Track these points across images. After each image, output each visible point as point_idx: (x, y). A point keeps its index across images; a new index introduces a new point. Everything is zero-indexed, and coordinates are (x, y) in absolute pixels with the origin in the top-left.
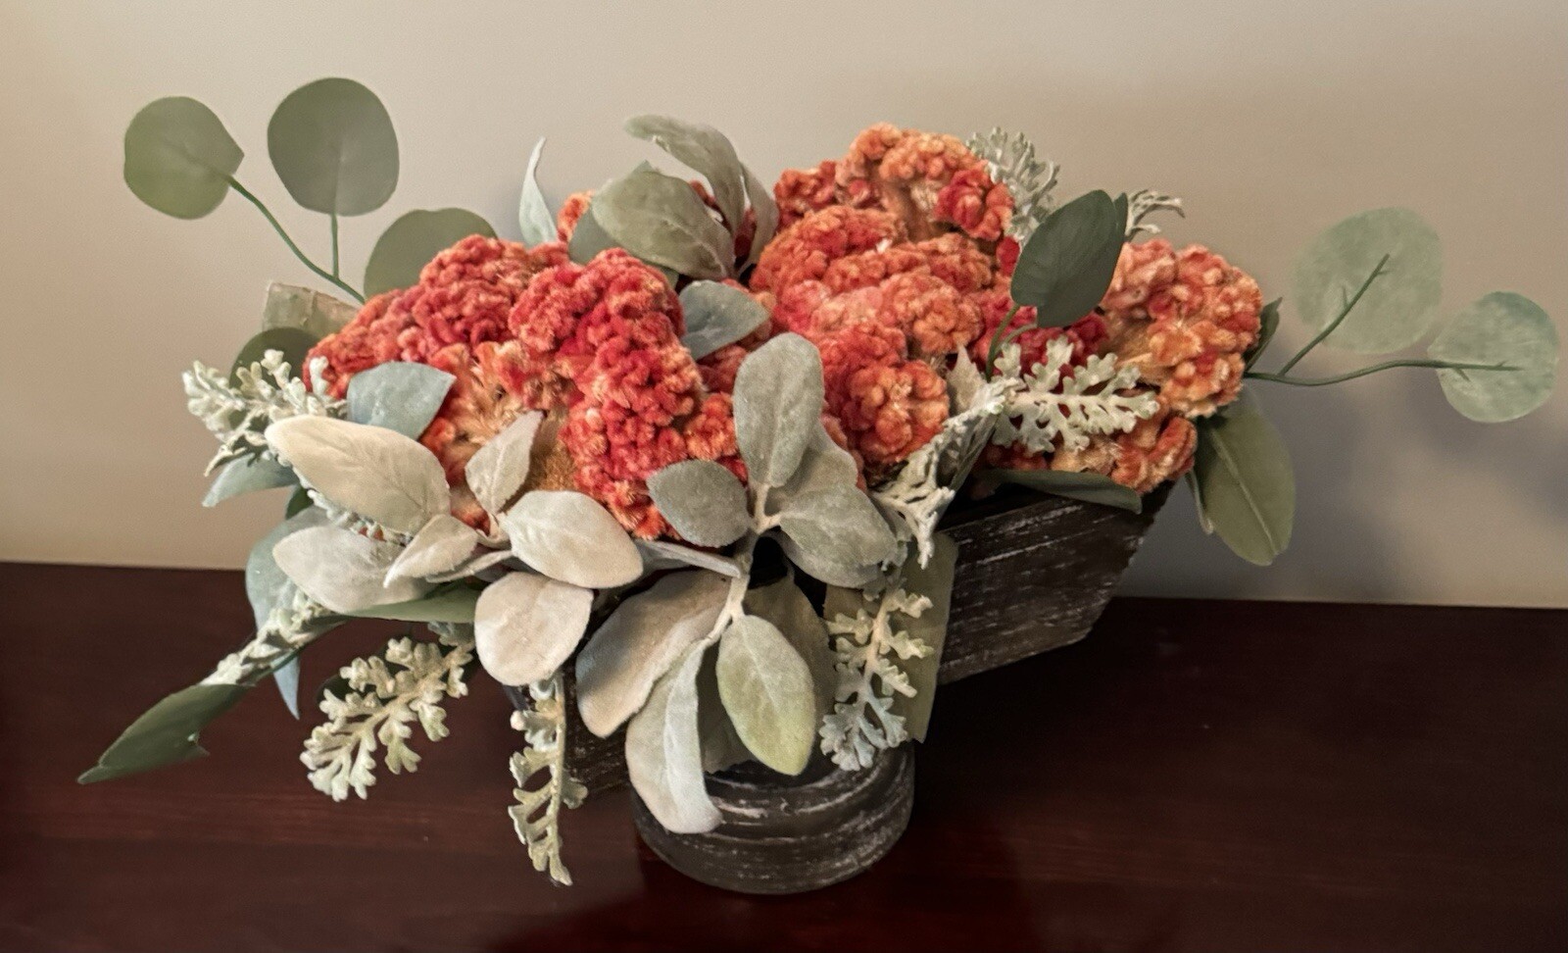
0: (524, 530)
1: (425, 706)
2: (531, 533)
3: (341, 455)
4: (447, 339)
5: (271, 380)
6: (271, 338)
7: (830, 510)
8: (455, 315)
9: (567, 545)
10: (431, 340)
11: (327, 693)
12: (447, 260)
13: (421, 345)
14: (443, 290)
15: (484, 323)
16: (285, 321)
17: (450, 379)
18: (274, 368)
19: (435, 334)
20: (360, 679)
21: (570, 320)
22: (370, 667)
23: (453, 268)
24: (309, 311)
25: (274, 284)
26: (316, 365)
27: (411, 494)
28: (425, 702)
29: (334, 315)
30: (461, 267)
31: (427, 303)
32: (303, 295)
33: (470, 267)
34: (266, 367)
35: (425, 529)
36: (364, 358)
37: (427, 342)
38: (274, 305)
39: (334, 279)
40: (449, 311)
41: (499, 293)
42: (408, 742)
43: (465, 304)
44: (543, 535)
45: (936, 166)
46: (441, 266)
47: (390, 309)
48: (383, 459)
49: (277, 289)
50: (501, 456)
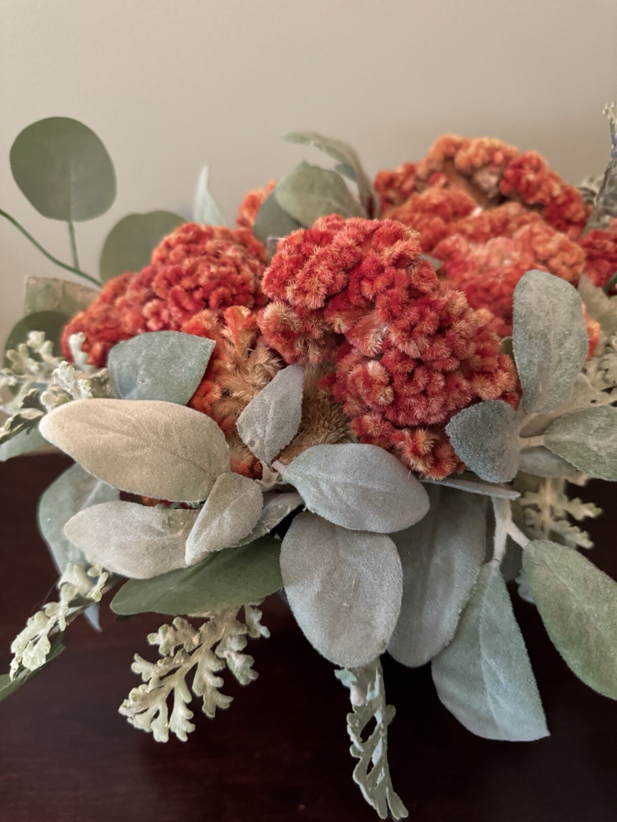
0: (316, 484)
1: (233, 655)
2: (324, 487)
3: (126, 439)
4: (190, 307)
5: (37, 357)
6: (34, 321)
7: (597, 431)
8: (193, 286)
9: (365, 495)
10: (174, 309)
11: (136, 657)
12: (173, 242)
13: (165, 314)
14: (176, 266)
15: (221, 290)
16: (42, 305)
17: (211, 344)
18: (38, 346)
19: (178, 303)
20: (168, 644)
21: (341, 276)
22: (175, 629)
23: (179, 248)
24: (60, 296)
25: (29, 278)
26: (75, 341)
27: (198, 463)
28: (231, 650)
29: (79, 296)
30: (186, 247)
31: (165, 278)
32: (55, 284)
33: (193, 247)
34: (32, 346)
35: (213, 491)
36: (111, 329)
37: (171, 312)
38: (32, 295)
39: (76, 270)
40: (187, 283)
41: (224, 264)
42: (222, 691)
43: (199, 276)
44: (338, 489)
45: (499, 157)
46: (169, 247)
47: (129, 287)
48: (167, 435)
49: (33, 282)
50: (271, 411)
